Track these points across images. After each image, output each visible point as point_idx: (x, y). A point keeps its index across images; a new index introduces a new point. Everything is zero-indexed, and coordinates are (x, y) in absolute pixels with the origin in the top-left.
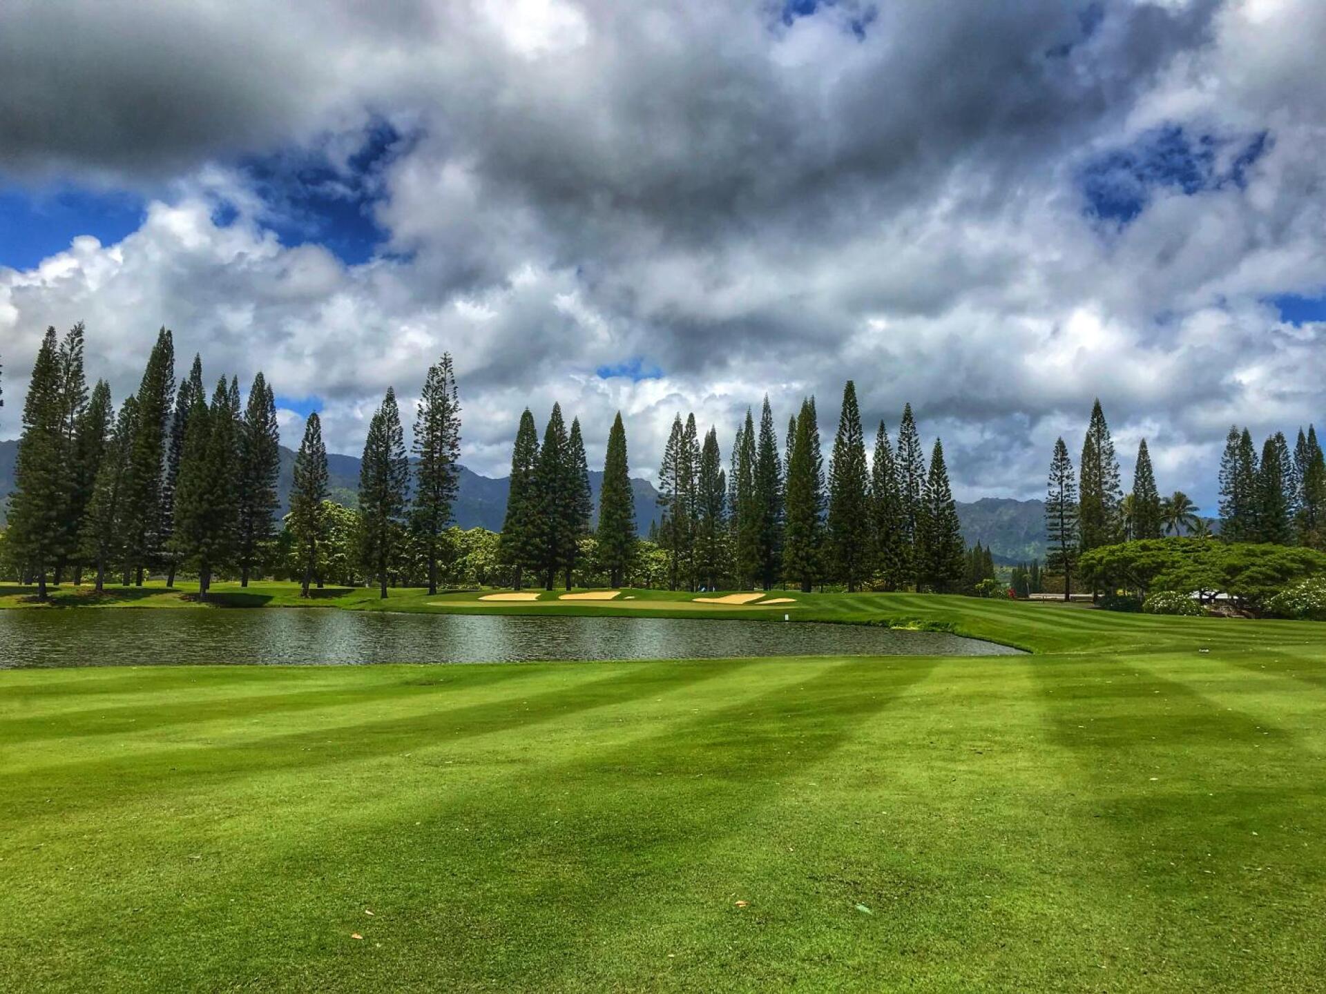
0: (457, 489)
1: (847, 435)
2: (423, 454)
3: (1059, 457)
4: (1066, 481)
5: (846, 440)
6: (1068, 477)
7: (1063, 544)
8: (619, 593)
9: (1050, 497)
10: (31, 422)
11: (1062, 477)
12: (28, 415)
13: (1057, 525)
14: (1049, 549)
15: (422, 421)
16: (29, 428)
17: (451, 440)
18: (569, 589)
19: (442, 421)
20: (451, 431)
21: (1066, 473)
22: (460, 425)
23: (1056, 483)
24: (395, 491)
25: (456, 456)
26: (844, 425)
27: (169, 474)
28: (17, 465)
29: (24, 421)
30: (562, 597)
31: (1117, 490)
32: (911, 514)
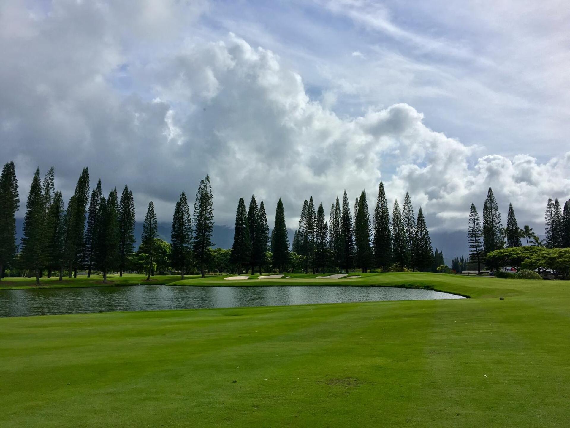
0: (212, 231)
1: (381, 203)
2: (198, 217)
3: (473, 211)
4: (476, 221)
5: (380, 206)
6: (477, 220)
7: (476, 249)
8: (283, 275)
9: (470, 228)
10: (30, 208)
11: (474, 219)
12: (28, 205)
13: (473, 240)
14: (470, 251)
15: (198, 202)
16: (28, 210)
17: (209, 210)
18: (261, 274)
19: (206, 203)
20: (209, 207)
21: (476, 218)
22: (213, 204)
23: (472, 222)
24: (186, 233)
25: (212, 217)
26: (380, 199)
27: (88, 229)
28: (24, 226)
29: (27, 207)
30: (259, 278)
31: (500, 224)
32: (410, 237)
